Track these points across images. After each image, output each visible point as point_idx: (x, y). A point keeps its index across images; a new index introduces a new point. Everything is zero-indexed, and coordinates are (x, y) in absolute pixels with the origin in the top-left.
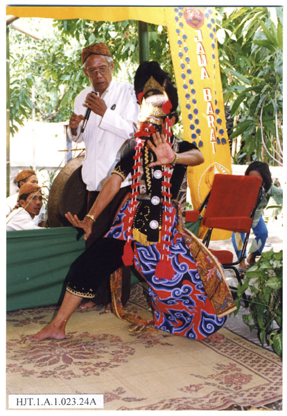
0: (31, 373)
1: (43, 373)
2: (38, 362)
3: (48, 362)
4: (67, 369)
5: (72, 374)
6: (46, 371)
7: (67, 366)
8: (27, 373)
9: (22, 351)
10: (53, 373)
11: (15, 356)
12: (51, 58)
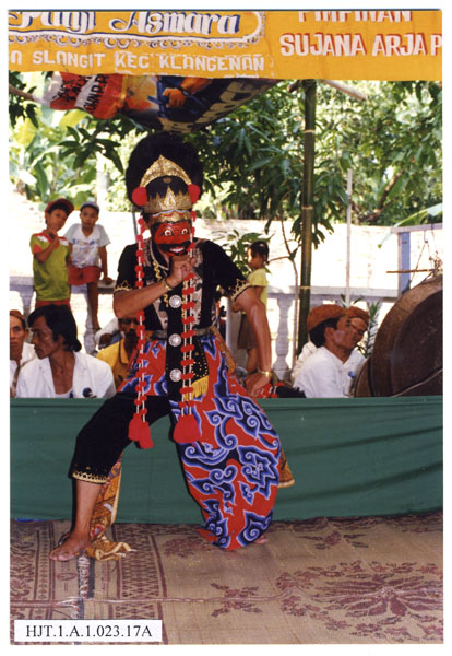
0: (342, 625)
1: (359, 627)
2: (353, 608)
3: (368, 610)
4: (399, 625)
5: (406, 634)
6: (364, 625)
7: (399, 620)
8: (336, 626)
9: (329, 589)
10: (376, 630)
11: (317, 596)
12: (375, 125)
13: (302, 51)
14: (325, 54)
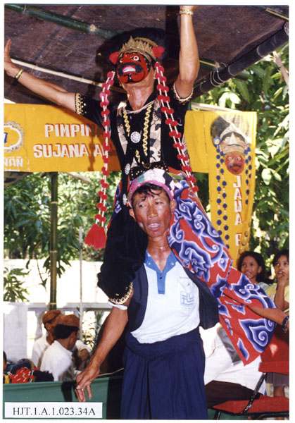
13: (48, 154)
14: (63, 156)
